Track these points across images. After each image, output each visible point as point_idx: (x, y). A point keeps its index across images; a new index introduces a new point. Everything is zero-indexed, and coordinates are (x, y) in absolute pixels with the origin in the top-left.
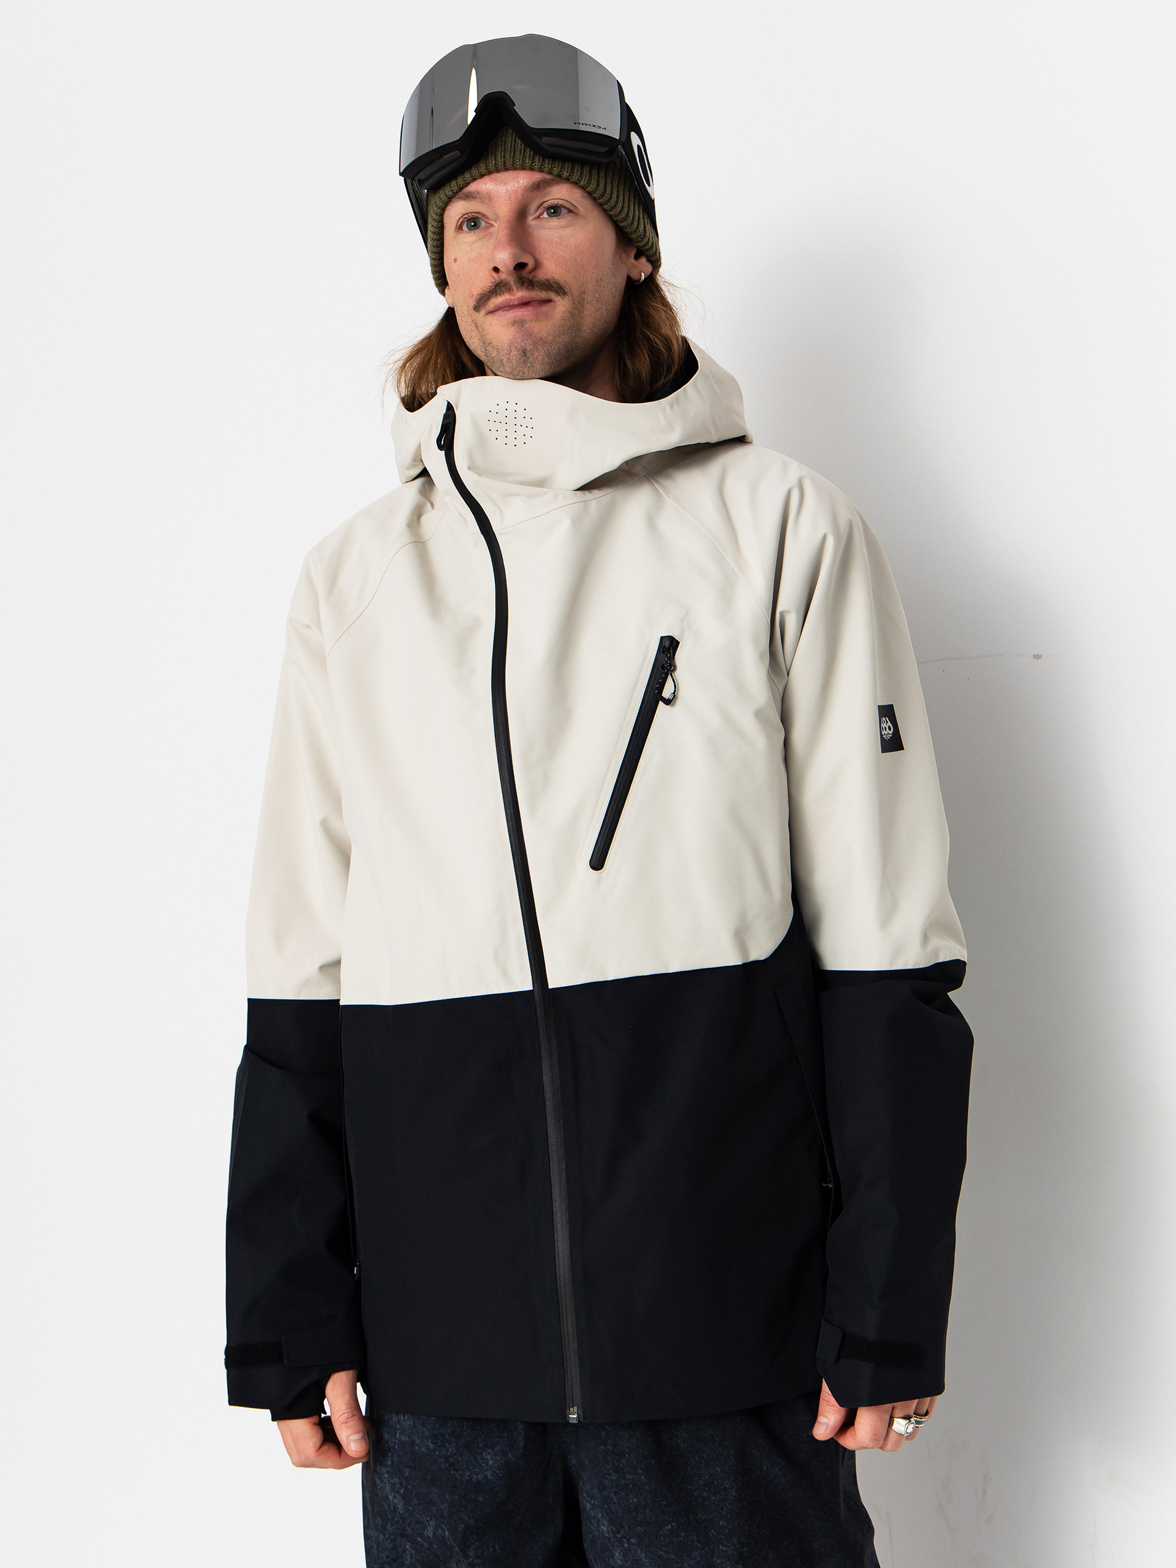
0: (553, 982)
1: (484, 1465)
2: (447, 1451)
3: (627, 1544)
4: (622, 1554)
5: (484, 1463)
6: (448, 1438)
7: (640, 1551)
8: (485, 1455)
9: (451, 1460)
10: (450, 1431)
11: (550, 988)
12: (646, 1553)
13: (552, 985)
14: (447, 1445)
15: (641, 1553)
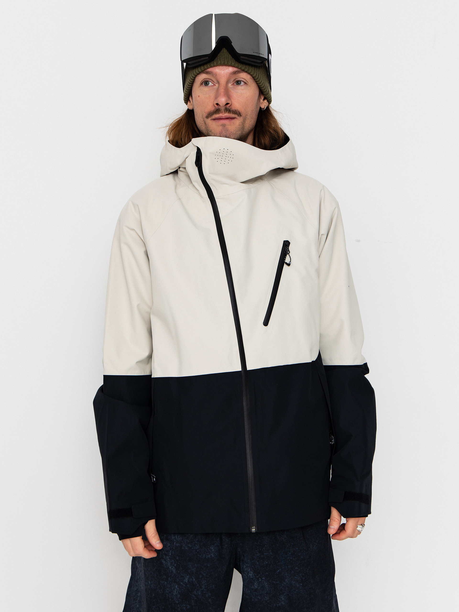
0: (249, 368)
1: (211, 551)
2: (196, 547)
3: (261, 579)
4: (258, 583)
5: (211, 550)
6: (196, 542)
7: (265, 582)
8: (211, 548)
9: (198, 551)
10: (197, 540)
11: (247, 370)
12: (267, 583)
13: (248, 369)
14: (196, 545)
15: (266, 583)
